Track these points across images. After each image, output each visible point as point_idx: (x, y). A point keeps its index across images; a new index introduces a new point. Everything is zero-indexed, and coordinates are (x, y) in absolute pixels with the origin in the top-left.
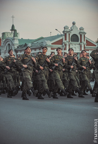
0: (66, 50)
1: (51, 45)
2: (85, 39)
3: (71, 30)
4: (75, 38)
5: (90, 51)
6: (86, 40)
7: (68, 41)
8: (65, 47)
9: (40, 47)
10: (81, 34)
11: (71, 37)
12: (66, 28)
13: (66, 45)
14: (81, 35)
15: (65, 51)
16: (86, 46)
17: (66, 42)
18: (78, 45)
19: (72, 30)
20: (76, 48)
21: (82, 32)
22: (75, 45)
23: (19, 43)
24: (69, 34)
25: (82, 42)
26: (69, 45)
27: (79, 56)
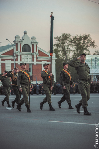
0: (17, 61)
1: (1, 55)
3: (22, 40)
4: (27, 48)
5: (42, 61)
6: (39, 50)
8: (16, 58)
10: (33, 44)
11: (23, 47)
12: (18, 37)
13: (17, 56)
14: (33, 45)
15: (17, 62)
16: (39, 56)
17: (18, 52)
18: (30, 56)
19: (24, 40)
20: (28, 59)
21: (35, 42)
22: (27, 56)
24: (21, 44)
25: (34, 53)
26: (21, 56)
27: (31, 67)
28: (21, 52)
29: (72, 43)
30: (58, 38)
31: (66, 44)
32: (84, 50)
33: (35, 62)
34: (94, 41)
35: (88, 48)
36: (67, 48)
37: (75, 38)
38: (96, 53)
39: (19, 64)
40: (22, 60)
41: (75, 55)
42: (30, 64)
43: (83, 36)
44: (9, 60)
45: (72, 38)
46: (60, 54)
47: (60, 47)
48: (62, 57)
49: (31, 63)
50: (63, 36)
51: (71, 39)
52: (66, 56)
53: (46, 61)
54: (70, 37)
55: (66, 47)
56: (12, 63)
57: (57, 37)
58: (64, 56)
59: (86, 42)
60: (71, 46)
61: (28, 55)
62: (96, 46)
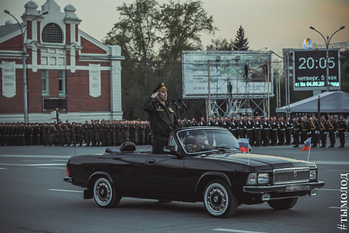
0: (31, 63)
2: (79, 35)
3: (44, 14)
4: (53, 34)
5: (90, 64)
6: (81, 38)
7: (36, 40)
8: (28, 55)
10: (68, 22)
11: (44, 29)
12: (32, 6)
13: (30, 51)
14: (68, 26)
15: (29, 66)
16: (82, 52)
17: (32, 42)
18: (61, 52)
19: (47, 13)
20: (55, 58)
21: (72, 17)
22: (53, 51)
24: (39, 23)
25: (70, 44)
26: (39, 52)
27: (64, 79)
28: (39, 41)
29: (160, 22)
30: (126, 8)
31: (144, 23)
32: (188, 39)
33: (73, 68)
34: (211, 17)
35: (198, 32)
36: (148, 33)
37: (165, 10)
38: (214, 46)
39: (35, 70)
40: (42, 63)
41: (166, 50)
42: (60, 71)
43: (186, 5)
44: (12, 60)
45: (160, 10)
46: (131, 48)
47: (130, 31)
48: (136, 53)
49: (63, 68)
50: (138, 4)
51: (157, 13)
52: (145, 52)
53: (99, 65)
54: (154, 7)
55: (145, 31)
56: (16, 69)
57: (123, 6)
58: (140, 50)
59: (193, 18)
60: (156, 27)
61: (57, 51)
62: (215, 29)
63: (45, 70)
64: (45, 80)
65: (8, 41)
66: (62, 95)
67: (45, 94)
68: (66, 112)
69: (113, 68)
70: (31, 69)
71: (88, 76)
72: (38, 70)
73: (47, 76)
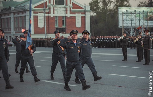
0: (50, 13)
1: (34, 8)
2: (71, 1)
4: (60, 1)
5: (76, 14)
6: (72, 3)
7: (53, 4)
9: (22, 10)
13: (50, 9)
15: (49, 15)
16: (73, 8)
17: (50, 5)
18: (64, 9)
20: (61, 11)
22: (60, 8)
23: (3, 5)
25: (67, 5)
26: (54, 9)
27: (65, 20)
28: (54, 4)
32: (125, 2)
33: (69, 15)
39: (52, 16)
40: (55, 13)
42: (63, 17)
44: (41, 12)
49: (64, 15)
53: (80, 14)
56: (44, 16)
61: (62, 8)
63: (56, 16)
64: (56, 20)
65: (40, 4)
66: (64, 26)
67: (56, 26)
68: (66, 33)
69: (86, 15)
70: (50, 16)
71: (75, 18)
72: (54, 16)
73: (57, 19)
